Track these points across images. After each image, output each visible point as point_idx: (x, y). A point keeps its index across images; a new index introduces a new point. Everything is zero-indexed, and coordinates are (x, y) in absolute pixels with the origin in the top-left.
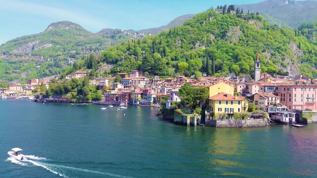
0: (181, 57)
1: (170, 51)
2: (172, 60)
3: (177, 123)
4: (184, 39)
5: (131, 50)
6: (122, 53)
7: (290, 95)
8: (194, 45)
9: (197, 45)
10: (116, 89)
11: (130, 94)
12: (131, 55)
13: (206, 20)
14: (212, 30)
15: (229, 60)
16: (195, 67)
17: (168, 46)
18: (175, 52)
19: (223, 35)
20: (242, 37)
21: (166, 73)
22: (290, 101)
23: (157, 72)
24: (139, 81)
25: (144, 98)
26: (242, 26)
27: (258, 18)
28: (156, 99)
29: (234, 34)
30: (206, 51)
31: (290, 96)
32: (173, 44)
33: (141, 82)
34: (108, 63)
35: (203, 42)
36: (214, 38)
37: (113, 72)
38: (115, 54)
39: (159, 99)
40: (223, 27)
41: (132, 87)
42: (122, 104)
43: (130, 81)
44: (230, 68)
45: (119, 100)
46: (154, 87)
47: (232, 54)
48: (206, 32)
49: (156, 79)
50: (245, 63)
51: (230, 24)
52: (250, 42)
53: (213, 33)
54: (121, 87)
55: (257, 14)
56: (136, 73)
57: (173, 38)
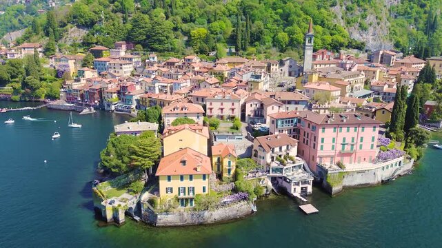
0: (200, 17)
1: (182, 4)
2: (185, 21)
5: (117, 3)
6: (102, 8)
7: (315, 137)
10: (82, 79)
11: (101, 92)
12: (116, 12)
15: (275, 21)
16: (219, 35)
18: (190, 6)
21: (170, 46)
22: (314, 148)
23: (156, 46)
24: (121, 65)
25: (122, 100)
28: (141, 103)
30: (241, 4)
33: (123, 66)
34: (78, 26)
37: (86, 44)
38: (90, 10)
39: (144, 103)
41: (109, 76)
42: (85, 111)
43: (108, 64)
44: (274, 38)
45: (86, 100)
46: (140, 79)
47: (281, 11)
49: (151, 60)
50: (298, 30)
54: (90, 74)
56: (120, 47)
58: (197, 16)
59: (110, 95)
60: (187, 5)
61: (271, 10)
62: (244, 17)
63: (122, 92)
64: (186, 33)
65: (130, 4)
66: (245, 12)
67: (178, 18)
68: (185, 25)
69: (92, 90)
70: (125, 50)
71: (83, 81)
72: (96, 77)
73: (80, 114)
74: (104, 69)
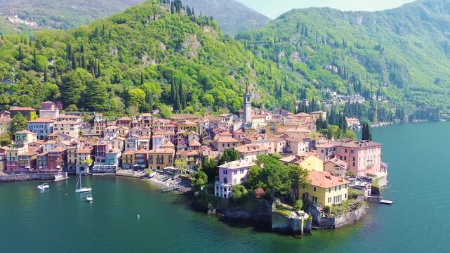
0: (124, 78)
1: (103, 66)
2: (112, 82)
3: (280, 232)
4: (122, 47)
5: (26, 60)
6: (8, 65)
7: (354, 158)
8: (140, 58)
9: (144, 58)
10: (24, 143)
12: (26, 69)
13: (149, 18)
14: (162, 37)
15: (194, 84)
17: (96, 56)
18: (111, 68)
19: (177, 46)
20: (201, 51)
21: (110, 106)
22: (354, 165)
23: (94, 105)
24: (73, 125)
25: (98, 161)
26: (199, 35)
27: (213, 25)
29: (191, 44)
30: (159, 69)
31: (354, 160)
32: (105, 53)
35: (153, 55)
36: (164, 48)
39: (129, 161)
40: (175, 32)
41: (60, 138)
42: (58, 177)
43: (51, 125)
44: (200, 98)
45: (40, 166)
46: (111, 138)
47: (196, 77)
48: (153, 39)
49: (98, 120)
50: (219, 92)
51: (184, 29)
52: (212, 60)
53: (163, 42)
54: (31, 138)
55: (211, 18)
56: (49, 107)
57: (104, 43)
58: (122, 77)
59: (83, 157)
60: (108, 67)
61: (187, 75)
62: (165, 80)
63: (97, 152)
64: (117, 93)
65: (44, 62)
66: (165, 75)
67: (107, 78)
68: (115, 85)
69: (53, 153)
70: (58, 110)
71: (26, 146)
72: (36, 140)
73: (55, 180)
74: (44, 132)
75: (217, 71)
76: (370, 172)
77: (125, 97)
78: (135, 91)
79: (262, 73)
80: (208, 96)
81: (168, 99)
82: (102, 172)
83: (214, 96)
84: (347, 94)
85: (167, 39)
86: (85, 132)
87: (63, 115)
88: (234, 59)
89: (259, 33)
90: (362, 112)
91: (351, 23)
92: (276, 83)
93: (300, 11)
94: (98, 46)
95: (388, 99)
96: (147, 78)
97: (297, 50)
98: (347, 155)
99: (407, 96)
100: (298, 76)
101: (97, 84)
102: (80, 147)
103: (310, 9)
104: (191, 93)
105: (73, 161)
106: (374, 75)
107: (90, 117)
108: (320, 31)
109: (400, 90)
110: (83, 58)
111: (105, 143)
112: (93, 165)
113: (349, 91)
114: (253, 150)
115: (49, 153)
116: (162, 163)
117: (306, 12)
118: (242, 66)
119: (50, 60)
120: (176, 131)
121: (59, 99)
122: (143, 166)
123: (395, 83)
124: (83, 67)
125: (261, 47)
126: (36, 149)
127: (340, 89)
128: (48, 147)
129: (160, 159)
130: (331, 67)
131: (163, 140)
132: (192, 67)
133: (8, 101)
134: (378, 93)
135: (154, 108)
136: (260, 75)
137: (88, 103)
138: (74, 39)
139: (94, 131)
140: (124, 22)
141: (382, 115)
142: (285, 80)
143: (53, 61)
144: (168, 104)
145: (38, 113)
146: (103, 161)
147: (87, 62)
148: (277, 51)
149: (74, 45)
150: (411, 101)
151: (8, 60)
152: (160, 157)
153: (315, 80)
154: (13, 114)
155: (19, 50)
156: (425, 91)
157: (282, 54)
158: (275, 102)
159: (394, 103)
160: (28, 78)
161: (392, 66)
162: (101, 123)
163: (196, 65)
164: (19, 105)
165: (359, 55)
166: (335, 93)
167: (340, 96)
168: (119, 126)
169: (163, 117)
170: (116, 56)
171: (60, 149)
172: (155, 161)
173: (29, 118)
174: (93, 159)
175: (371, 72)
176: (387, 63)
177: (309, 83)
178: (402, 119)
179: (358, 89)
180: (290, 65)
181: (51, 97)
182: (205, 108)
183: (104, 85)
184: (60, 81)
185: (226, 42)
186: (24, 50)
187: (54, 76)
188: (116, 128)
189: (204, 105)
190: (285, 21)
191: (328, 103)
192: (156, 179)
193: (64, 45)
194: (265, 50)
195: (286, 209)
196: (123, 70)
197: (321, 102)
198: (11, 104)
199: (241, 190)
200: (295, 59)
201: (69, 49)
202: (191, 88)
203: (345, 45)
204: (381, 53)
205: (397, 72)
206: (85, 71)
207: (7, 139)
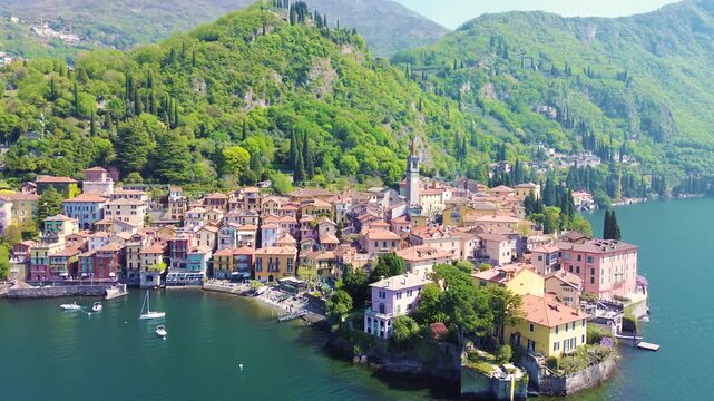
0: (216, 129)
1: (182, 109)
4: (213, 79)
5: (62, 101)
6: (33, 108)
7: (594, 270)
8: (241, 96)
9: (248, 96)
10: (59, 236)
11: (122, 255)
12: (62, 116)
13: (255, 32)
14: (276, 62)
15: (327, 139)
17: (172, 94)
18: (196, 113)
19: (300, 76)
20: (338, 84)
21: (193, 175)
22: (592, 282)
24: (135, 207)
25: (175, 265)
26: (334, 59)
27: (357, 42)
28: (216, 266)
29: (322, 74)
30: (270, 114)
31: (593, 273)
32: (187, 89)
35: (261, 91)
36: (280, 81)
38: (9, 110)
39: (224, 267)
40: (296, 55)
41: (116, 227)
42: (112, 293)
43: (101, 206)
44: (336, 161)
45: (83, 274)
46: (196, 229)
47: (330, 126)
48: (262, 66)
49: (174, 197)
50: (367, 152)
51: (311, 50)
52: (355, 99)
53: (278, 70)
54: (70, 227)
55: (354, 32)
56: (98, 176)
57: (184, 72)
58: (212, 128)
59: (151, 260)
60: (191, 111)
61: (315, 124)
62: (282, 133)
63: (173, 251)
64: (205, 154)
65: (90, 104)
66: (280, 124)
67: (189, 129)
68: (202, 141)
69: (105, 253)
70: (111, 182)
71: (62, 240)
72: (77, 231)
73: (108, 297)
74: (90, 217)
75: (363, 117)
76: (619, 293)
77: (218, 159)
78: (233, 151)
79: (435, 119)
80: (349, 158)
81: (284, 163)
82: (181, 284)
83: (358, 158)
84: (571, 153)
85: (284, 65)
86: (155, 216)
87: (119, 190)
88: (391, 98)
89: (429, 54)
90: (597, 182)
91: (578, 37)
92: (457, 136)
93: (495, 17)
94: (175, 77)
95: (639, 159)
96: (251, 129)
97: (491, 81)
98: (581, 264)
99: (669, 155)
100: (492, 123)
101: (173, 139)
102: (146, 244)
103: (512, 14)
104: (322, 154)
105: (135, 266)
106: (616, 121)
107: (162, 193)
108: (527, 49)
109: (658, 145)
110: (151, 98)
111: (186, 237)
112: (166, 272)
113: (574, 147)
114: (426, 256)
115: (98, 252)
116: (277, 270)
117: (505, 18)
118: (403, 107)
119: (100, 100)
120: (299, 217)
121: (112, 164)
122: (247, 275)
123: (650, 134)
124: (151, 111)
125: (432, 76)
126: (78, 244)
127: (561, 145)
128: (97, 243)
129: (274, 264)
130: (545, 109)
131: (278, 231)
132: (324, 111)
133: (34, 167)
134: (623, 151)
135: (264, 178)
136: (431, 122)
137: (158, 170)
138: (137, 66)
139: (168, 215)
140: (215, 39)
141: (630, 187)
142: (471, 130)
143: (104, 102)
144: (284, 171)
145: (80, 186)
146: (183, 266)
147: (157, 103)
148: (459, 83)
149: (138, 77)
150: (677, 163)
151: (33, 101)
152: (274, 261)
153: (519, 130)
154: (42, 187)
155: (51, 83)
156: (699, 147)
157: (466, 87)
158: (456, 164)
159: (649, 167)
160: (65, 130)
161: (646, 106)
162: (180, 203)
163: (330, 108)
164: (50, 173)
165: (591, 89)
166: (552, 151)
167: (560, 156)
168: (209, 207)
169: (277, 192)
170: (204, 94)
171: (115, 246)
172: (265, 266)
173: (66, 195)
174: (167, 262)
175: (611, 116)
176: (637, 102)
177: (511, 135)
178: (661, 194)
179: (589, 143)
180: (480, 104)
181: (100, 160)
182: (345, 179)
183: (185, 141)
184: (115, 134)
185: (377, 69)
186: (59, 85)
187: (105, 126)
188: (204, 211)
189: (342, 173)
190: (471, 34)
191: (540, 167)
192: (267, 297)
193: (122, 76)
194: (439, 81)
195: (484, 359)
196: (215, 116)
197: (530, 164)
198: (38, 171)
199: (409, 325)
200: (488, 95)
201: (129, 83)
202: (321, 144)
203: (568, 72)
204: (627, 86)
205: (653, 115)
206: (154, 118)
207: (33, 229)
